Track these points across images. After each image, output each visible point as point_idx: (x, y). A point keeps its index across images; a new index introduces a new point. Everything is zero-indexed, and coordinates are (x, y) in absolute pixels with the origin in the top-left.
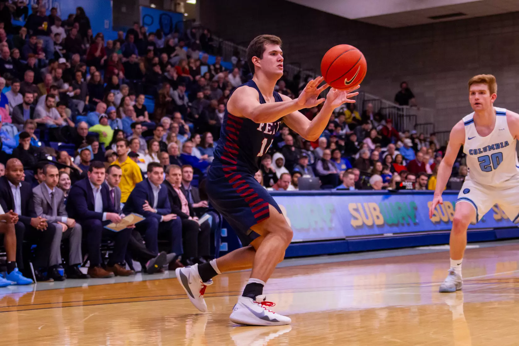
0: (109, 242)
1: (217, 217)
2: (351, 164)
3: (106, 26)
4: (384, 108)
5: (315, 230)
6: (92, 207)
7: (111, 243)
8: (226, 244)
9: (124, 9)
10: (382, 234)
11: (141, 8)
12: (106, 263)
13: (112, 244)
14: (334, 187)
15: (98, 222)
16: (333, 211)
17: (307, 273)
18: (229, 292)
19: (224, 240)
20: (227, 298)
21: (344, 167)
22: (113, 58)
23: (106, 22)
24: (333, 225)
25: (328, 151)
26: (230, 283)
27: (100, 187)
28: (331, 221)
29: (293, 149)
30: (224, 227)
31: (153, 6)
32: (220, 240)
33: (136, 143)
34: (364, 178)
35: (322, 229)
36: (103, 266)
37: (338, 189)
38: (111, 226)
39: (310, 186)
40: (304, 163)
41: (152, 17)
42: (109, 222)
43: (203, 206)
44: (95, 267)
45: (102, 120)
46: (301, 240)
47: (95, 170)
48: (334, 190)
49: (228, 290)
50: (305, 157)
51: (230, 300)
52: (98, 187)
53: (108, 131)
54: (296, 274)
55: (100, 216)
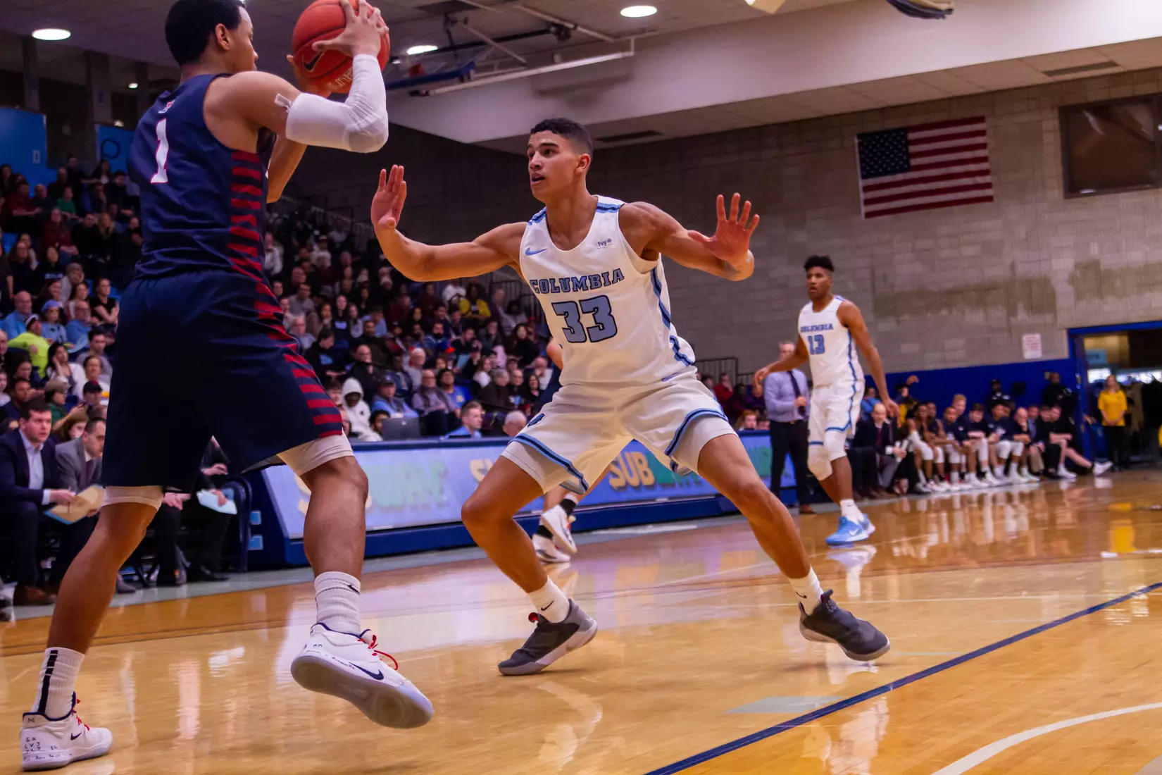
0: (52, 541)
1: (243, 491)
2: (473, 392)
3: (36, 161)
4: (525, 295)
5: (414, 508)
6: (24, 479)
7: (55, 543)
8: (259, 538)
9: (67, 130)
10: (529, 512)
11: (97, 127)
12: (47, 579)
13: (57, 545)
14: (444, 434)
15: (31, 506)
16: (444, 475)
17: (401, 583)
18: (267, 621)
19: (256, 530)
20: (264, 632)
21: (460, 399)
22: (53, 218)
23: (36, 152)
24: (445, 498)
25: (430, 373)
26: (268, 604)
27: (42, 446)
28: (442, 491)
29: (371, 369)
30: (255, 508)
31: (118, 124)
32: (249, 530)
33: (93, 365)
34: (496, 417)
35: (426, 506)
36: (41, 584)
37: (451, 437)
38: (59, 511)
39: (404, 433)
40: (389, 393)
41: (117, 144)
42: (52, 504)
43: (218, 473)
44: (26, 587)
45: (33, 326)
46: (390, 527)
47: (36, 415)
48: (443, 439)
49: (265, 618)
50: (390, 384)
51: (270, 634)
52: (38, 444)
53: (40, 345)
54: (383, 585)
55: (38, 495)
